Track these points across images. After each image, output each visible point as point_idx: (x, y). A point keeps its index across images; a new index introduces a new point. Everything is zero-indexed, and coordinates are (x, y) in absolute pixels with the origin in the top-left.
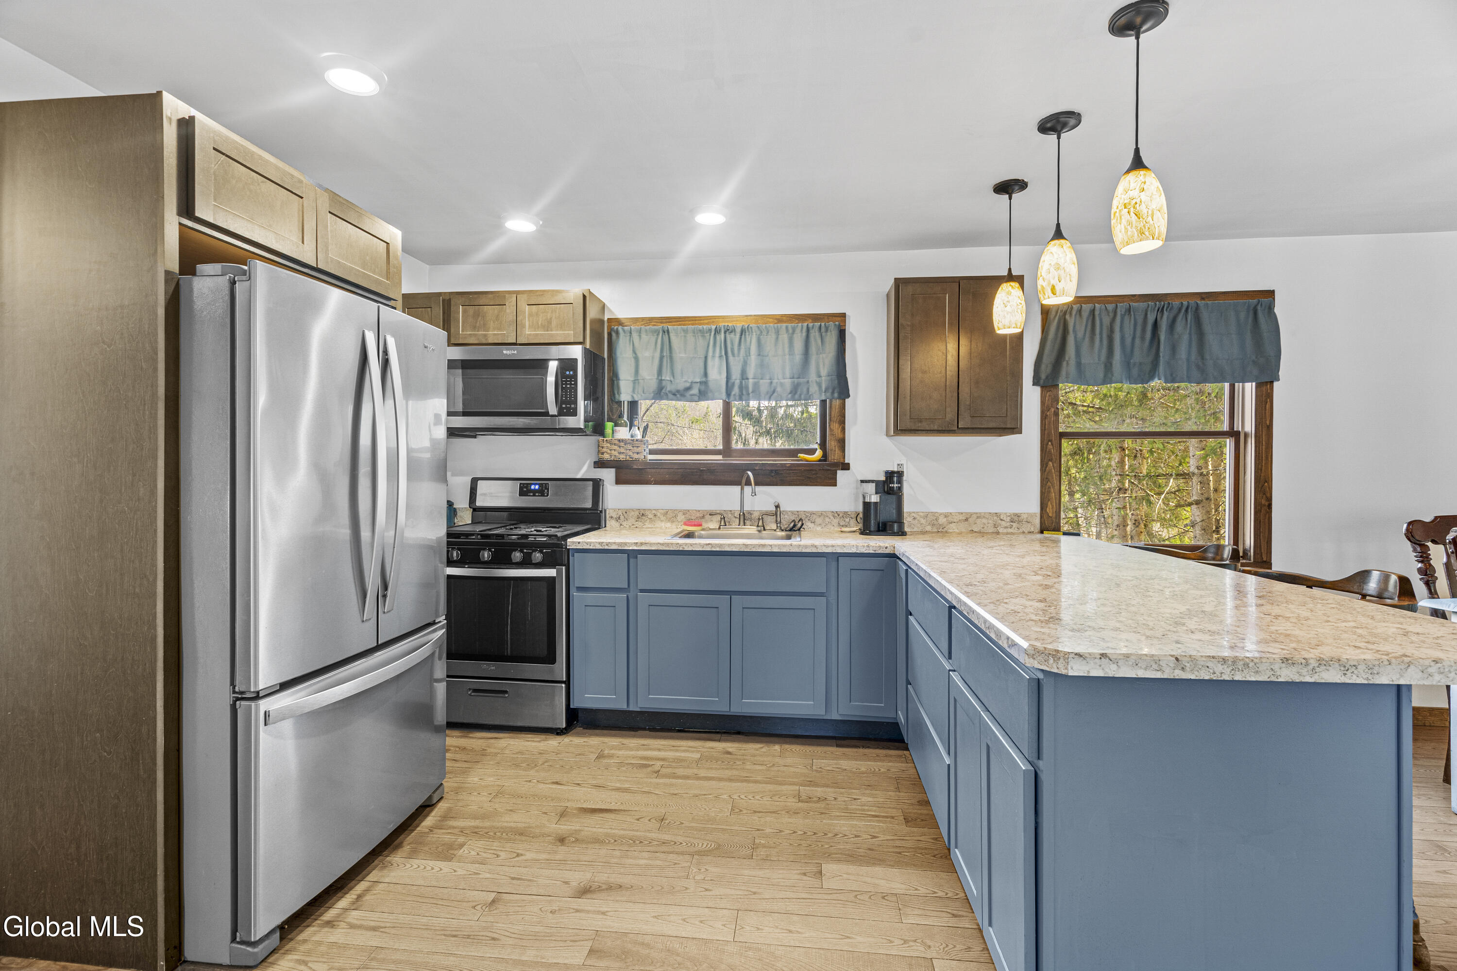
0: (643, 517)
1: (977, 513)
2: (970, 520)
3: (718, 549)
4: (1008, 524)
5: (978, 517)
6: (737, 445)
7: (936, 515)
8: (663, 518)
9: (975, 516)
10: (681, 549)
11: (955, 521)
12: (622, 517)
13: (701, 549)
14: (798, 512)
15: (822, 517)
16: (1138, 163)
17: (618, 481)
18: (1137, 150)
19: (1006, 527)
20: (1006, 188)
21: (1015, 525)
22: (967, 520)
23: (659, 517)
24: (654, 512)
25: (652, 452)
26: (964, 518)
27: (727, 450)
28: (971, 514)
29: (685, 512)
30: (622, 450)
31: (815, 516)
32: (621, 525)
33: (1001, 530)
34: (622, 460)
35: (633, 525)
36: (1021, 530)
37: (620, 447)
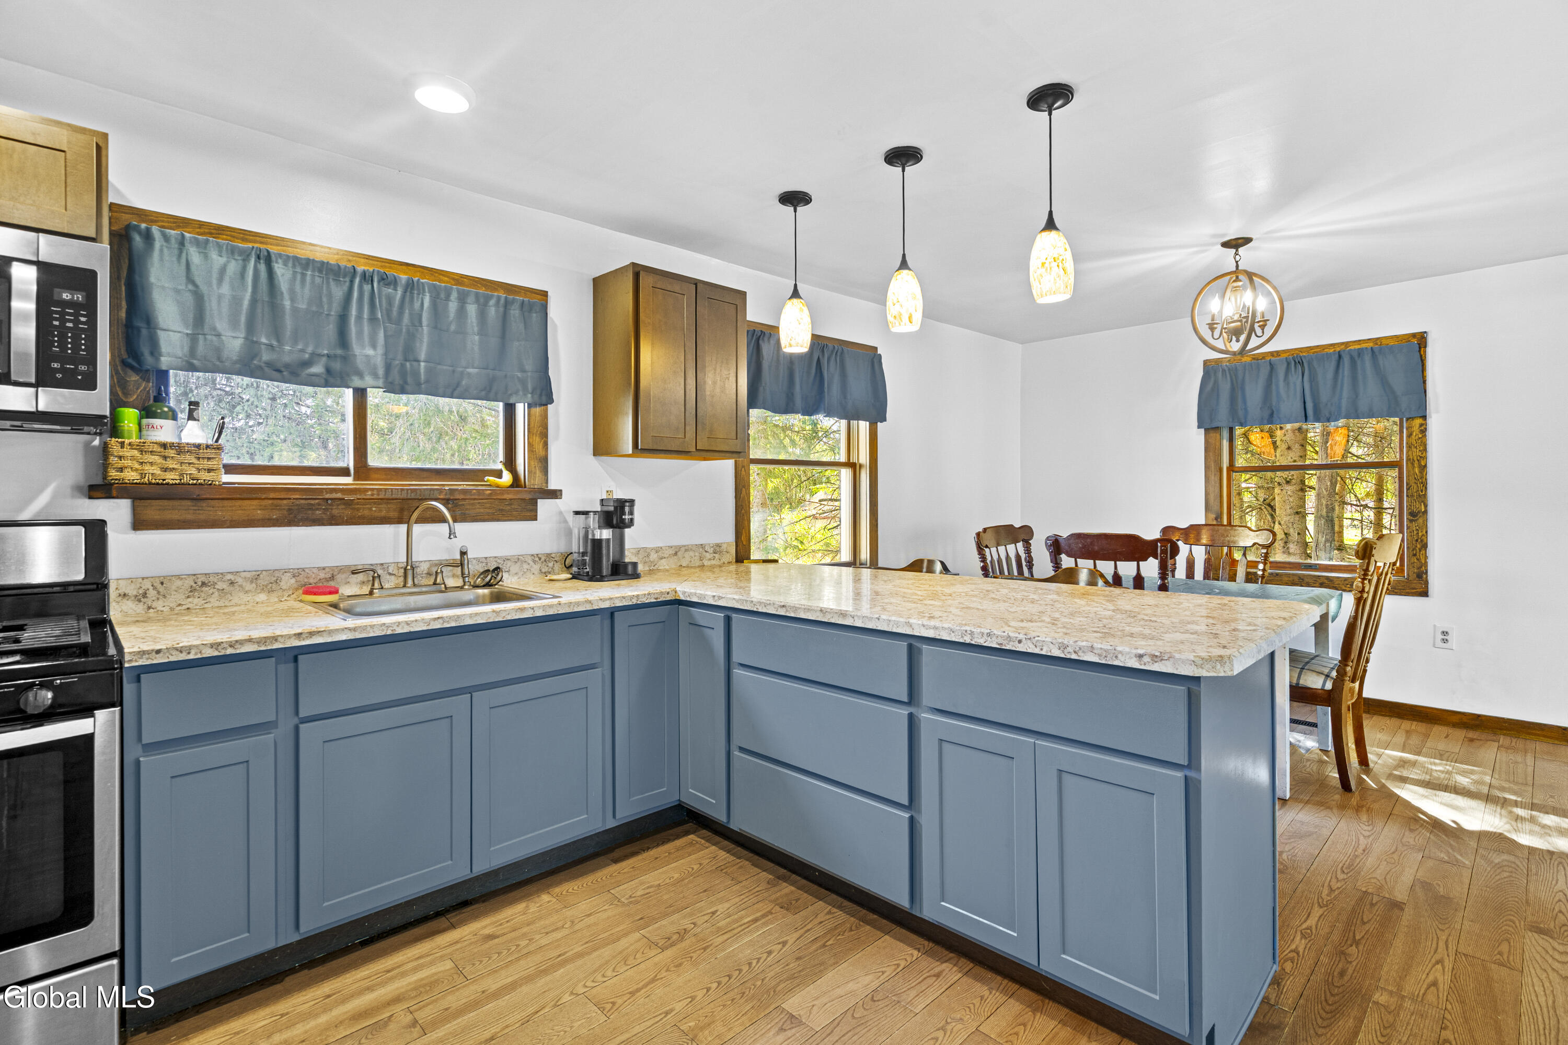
0: (204, 589)
1: (685, 546)
2: (678, 553)
3: (453, 624)
4: (712, 555)
5: (686, 550)
6: (374, 460)
7: (648, 551)
8: (248, 586)
9: (683, 549)
10: (389, 632)
11: (666, 556)
12: (152, 593)
13: (425, 628)
14: (486, 558)
15: (519, 564)
16: (1051, 225)
17: (139, 524)
18: (1051, 213)
19: (710, 559)
20: (795, 199)
21: (717, 556)
22: (676, 554)
23: (241, 586)
24: (229, 577)
25: (230, 469)
26: (673, 552)
27: (362, 469)
28: (680, 547)
29: (296, 573)
30: (171, 464)
31: (509, 563)
32: (149, 608)
33: (706, 563)
34: (171, 482)
35: (180, 605)
36: (722, 562)
37: (165, 458)
